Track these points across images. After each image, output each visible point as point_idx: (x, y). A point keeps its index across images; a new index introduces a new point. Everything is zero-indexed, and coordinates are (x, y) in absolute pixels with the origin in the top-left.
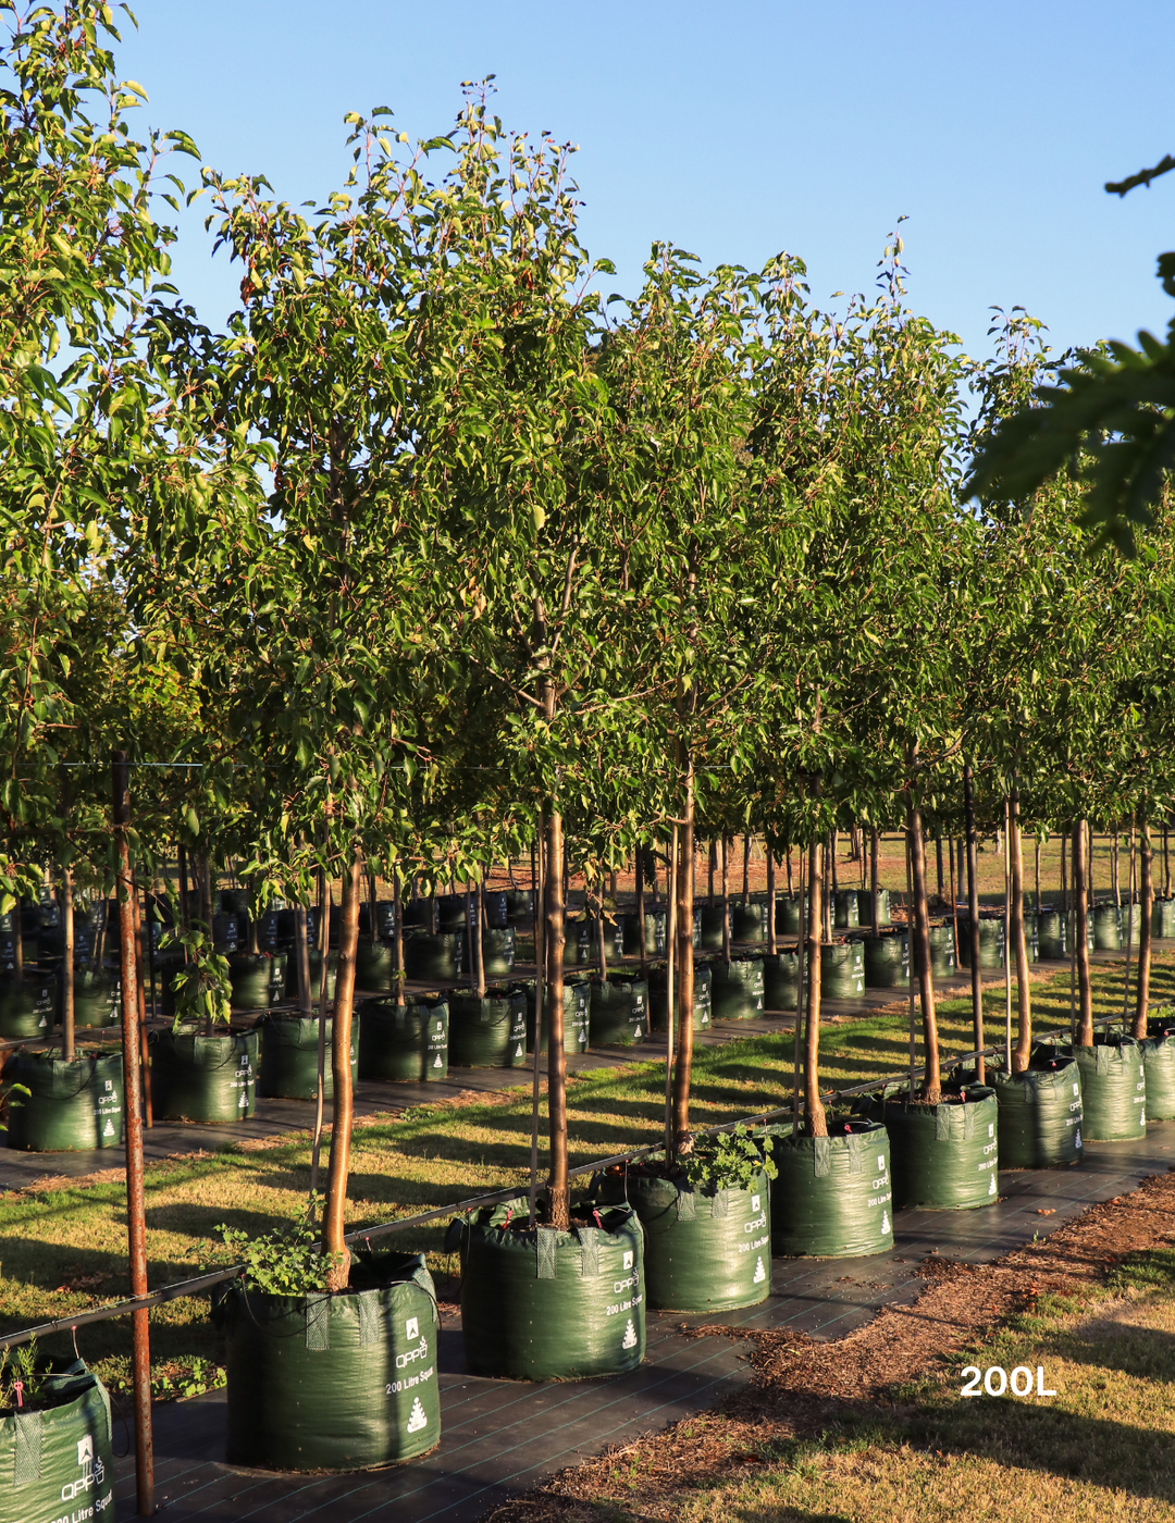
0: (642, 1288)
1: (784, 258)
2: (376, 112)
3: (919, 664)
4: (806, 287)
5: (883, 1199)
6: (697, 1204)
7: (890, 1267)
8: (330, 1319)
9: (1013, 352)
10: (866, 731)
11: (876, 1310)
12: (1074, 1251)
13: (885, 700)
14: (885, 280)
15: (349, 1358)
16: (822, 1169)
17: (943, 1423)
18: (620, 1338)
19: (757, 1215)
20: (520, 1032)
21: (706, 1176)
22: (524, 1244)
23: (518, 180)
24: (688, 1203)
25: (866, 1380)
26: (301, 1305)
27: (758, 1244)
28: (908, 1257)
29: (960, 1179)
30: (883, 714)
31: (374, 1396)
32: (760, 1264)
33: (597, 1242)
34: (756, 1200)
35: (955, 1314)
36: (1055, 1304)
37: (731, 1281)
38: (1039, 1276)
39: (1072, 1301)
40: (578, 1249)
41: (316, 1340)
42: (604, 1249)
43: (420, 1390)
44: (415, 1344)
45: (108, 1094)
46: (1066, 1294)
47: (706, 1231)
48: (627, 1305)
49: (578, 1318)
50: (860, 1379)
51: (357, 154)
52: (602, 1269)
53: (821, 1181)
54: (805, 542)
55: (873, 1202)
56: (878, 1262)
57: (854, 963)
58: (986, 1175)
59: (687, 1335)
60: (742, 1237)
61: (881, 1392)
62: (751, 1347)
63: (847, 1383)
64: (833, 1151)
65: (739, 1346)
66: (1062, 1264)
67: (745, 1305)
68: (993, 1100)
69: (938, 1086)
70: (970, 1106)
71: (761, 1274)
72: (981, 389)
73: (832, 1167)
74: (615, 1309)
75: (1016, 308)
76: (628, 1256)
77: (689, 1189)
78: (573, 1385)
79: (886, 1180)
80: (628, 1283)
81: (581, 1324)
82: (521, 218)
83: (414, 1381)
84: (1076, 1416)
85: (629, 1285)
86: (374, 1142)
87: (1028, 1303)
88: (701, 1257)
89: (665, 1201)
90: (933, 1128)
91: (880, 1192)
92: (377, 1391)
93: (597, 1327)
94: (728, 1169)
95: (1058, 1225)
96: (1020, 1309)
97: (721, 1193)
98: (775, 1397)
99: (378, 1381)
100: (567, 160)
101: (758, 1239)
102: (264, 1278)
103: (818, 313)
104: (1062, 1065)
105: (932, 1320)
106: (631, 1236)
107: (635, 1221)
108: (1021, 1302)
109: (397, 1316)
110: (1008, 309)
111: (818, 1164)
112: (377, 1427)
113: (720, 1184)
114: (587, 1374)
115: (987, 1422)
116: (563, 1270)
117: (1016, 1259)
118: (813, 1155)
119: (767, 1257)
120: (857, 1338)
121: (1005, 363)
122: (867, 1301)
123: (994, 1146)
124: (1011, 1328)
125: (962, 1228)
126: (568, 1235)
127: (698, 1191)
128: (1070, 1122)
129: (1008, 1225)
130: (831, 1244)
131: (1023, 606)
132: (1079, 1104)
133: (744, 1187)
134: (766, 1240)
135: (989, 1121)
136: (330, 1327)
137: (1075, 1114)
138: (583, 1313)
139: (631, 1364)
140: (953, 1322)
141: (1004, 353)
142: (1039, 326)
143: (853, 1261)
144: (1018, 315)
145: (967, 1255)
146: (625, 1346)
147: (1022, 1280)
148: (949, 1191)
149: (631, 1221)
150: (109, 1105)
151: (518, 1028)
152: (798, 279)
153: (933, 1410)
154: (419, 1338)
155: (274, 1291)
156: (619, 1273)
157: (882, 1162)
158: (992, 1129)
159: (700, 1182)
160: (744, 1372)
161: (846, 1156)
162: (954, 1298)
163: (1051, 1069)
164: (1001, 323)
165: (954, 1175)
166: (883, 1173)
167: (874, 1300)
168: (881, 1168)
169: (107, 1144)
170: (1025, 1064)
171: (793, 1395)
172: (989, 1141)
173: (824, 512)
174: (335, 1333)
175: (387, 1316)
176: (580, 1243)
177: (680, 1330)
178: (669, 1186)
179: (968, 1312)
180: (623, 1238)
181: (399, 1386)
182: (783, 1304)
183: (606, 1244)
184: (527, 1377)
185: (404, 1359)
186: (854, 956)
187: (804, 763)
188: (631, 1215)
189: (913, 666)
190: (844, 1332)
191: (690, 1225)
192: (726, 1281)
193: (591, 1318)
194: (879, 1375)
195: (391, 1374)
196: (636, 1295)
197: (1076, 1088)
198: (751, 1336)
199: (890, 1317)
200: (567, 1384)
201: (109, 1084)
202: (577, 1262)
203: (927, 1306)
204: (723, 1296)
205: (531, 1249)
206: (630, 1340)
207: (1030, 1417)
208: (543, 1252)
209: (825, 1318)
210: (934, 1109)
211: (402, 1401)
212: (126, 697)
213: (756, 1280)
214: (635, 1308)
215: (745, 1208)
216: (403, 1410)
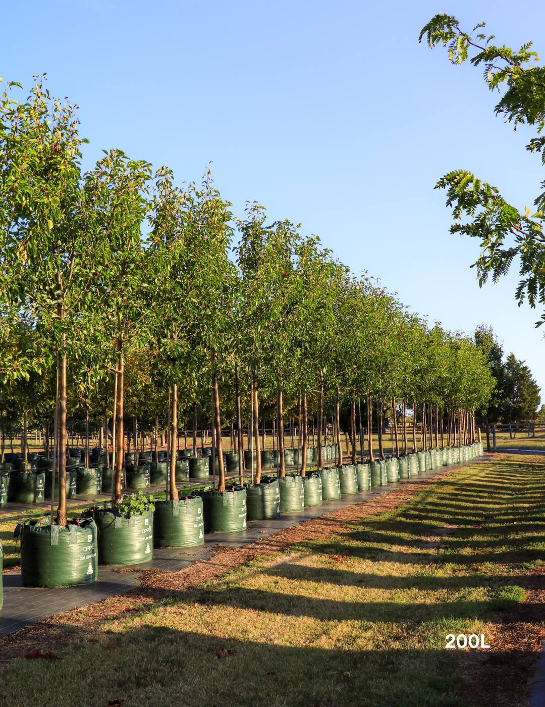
0: (96, 550)
1: (164, 168)
3: (215, 320)
4: (173, 178)
5: (200, 525)
6: (122, 522)
7: (202, 549)
9: (254, 218)
10: (195, 346)
11: (194, 562)
12: (273, 543)
13: (202, 334)
14: (204, 184)
16: (176, 513)
17: (213, 596)
18: (86, 569)
19: (147, 527)
20: (74, 485)
21: (126, 510)
22: (46, 532)
23: (55, 116)
24: (119, 522)
25: (185, 584)
27: (147, 538)
28: (208, 547)
29: (232, 521)
30: (202, 339)
32: (148, 546)
33: (77, 530)
34: (147, 521)
35: (224, 563)
36: (263, 559)
37: (136, 552)
38: (258, 551)
39: (270, 558)
40: (69, 533)
42: (79, 533)
46: (268, 555)
47: (126, 532)
48: (89, 557)
49: (68, 561)
50: (183, 584)
52: (78, 541)
53: (175, 517)
54: (169, 266)
55: (196, 526)
56: (197, 548)
57: (205, 465)
58: (242, 519)
59: (116, 572)
60: (141, 535)
61: (191, 588)
62: (141, 575)
63: (179, 585)
64: (180, 506)
65: (137, 575)
66: (268, 547)
67: (141, 562)
68: (244, 491)
69: (224, 486)
70: (236, 493)
71: (149, 550)
72: (242, 231)
73: (180, 512)
74: (84, 558)
75: (255, 202)
76: (90, 537)
77: (120, 516)
78: (65, 589)
79: (201, 517)
80: (90, 547)
81: (69, 564)
82: (55, 129)
84: (266, 592)
85: (90, 548)
87: (253, 559)
88: (124, 543)
89: (109, 521)
90: (221, 501)
91: (199, 522)
93: (76, 565)
94: (135, 508)
95: (268, 536)
96: (249, 561)
97: (133, 517)
98: (147, 591)
100: (75, 111)
101: (148, 536)
103: (177, 188)
104: (272, 481)
105: (215, 565)
106: (92, 529)
107: (94, 524)
108: (250, 558)
110: (252, 202)
111: (174, 511)
113: (132, 513)
114: (71, 584)
115: (231, 595)
116: (62, 542)
117: (250, 546)
118: (173, 508)
119: (152, 544)
120: (184, 571)
121: (251, 221)
122: (190, 559)
123: (245, 508)
124: (245, 566)
125: (232, 538)
126: (65, 528)
127: (123, 517)
128: (275, 503)
129: (249, 536)
130: (179, 542)
131: (255, 303)
132: (279, 496)
133: (141, 514)
134: (151, 537)
135: (243, 499)
137: (277, 500)
138: (69, 559)
139: (91, 581)
140: (224, 565)
141: (251, 218)
142: (263, 208)
143: (188, 548)
144: (255, 204)
145: (232, 545)
146: (88, 573)
147: (251, 552)
148: (227, 525)
149: (92, 523)
151: (73, 483)
152: (169, 176)
153: (210, 592)
156: (85, 543)
157: (200, 510)
158: (244, 502)
159: (124, 513)
160: (138, 583)
161: (185, 508)
162: (225, 558)
163: (268, 483)
164: (250, 207)
165: (229, 519)
166: (200, 514)
167: (193, 559)
168: (199, 513)
170: (258, 482)
171: (155, 590)
172: (243, 506)
173: (176, 254)
176: (69, 530)
177: (114, 571)
178: (111, 515)
179: (229, 562)
180: (88, 529)
182: (157, 562)
183: (80, 531)
184: (46, 587)
186: (205, 462)
187: (169, 353)
188: (92, 521)
189: (212, 320)
190: (179, 569)
191: (120, 530)
192: (134, 552)
193: (73, 562)
194: (191, 582)
196: (93, 553)
197: (277, 490)
198: (142, 571)
199: (199, 564)
200: (63, 589)
202: (68, 539)
203: (212, 560)
204: (132, 558)
205: (48, 534)
206: (90, 571)
207: (248, 593)
208: (53, 534)
209: (172, 565)
210: (222, 494)
213: (146, 552)
214: (93, 558)
215: (142, 523)
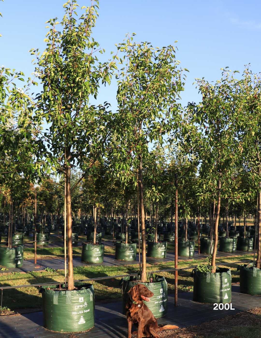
2: (226, 68)
8: (211, 277)
15: (214, 284)
26: (206, 274)
31: (218, 291)
41: (208, 280)
43: (227, 292)
44: (226, 283)
45: (192, 247)
51: (223, 75)
83: (226, 290)
86: (237, 259)
92: (219, 291)
99: (219, 289)
102: (200, 269)
109: (223, 278)
112: (218, 297)
136: (211, 278)
150: (192, 249)
154: (227, 283)
155: (202, 271)
169: (191, 256)
174: (212, 279)
175: (221, 277)
181: (223, 290)
185: (224, 286)
195: (221, 288)
201: (192, 246)
211: (223, 293)
212: (197, 181)
216: (223, 295)
